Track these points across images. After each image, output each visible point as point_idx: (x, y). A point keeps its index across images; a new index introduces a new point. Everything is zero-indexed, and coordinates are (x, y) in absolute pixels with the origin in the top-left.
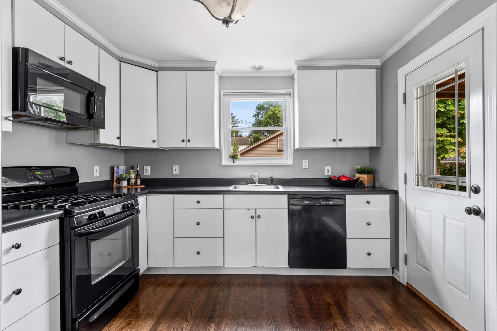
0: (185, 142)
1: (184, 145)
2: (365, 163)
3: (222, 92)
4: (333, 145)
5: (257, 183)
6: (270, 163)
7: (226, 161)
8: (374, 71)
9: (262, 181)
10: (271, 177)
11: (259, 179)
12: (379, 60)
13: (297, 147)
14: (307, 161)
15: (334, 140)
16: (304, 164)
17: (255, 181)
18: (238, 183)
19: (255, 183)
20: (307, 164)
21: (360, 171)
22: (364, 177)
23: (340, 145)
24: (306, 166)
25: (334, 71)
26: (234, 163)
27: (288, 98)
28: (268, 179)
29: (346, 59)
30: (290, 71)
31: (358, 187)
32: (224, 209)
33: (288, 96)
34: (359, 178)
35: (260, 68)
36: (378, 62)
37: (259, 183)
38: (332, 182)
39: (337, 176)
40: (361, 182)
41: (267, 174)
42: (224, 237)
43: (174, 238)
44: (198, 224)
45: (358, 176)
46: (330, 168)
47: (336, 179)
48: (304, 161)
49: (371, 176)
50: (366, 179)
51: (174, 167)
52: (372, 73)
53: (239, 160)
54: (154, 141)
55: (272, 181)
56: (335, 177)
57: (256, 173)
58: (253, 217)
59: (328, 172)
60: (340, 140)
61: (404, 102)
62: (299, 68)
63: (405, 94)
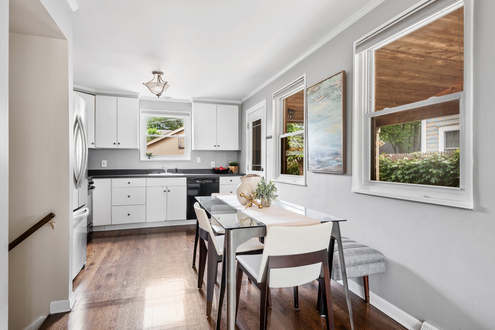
0: (116, 145)
1: (115, 147)
2: (233, 160)
3: (141, 110)
4: (215, 149)
5: (166, 172)
6: (175, 159)
7: (143, 158)
9: (169, 171)
10: (176, 168)
11: (168, 170)
12: (240, 101)
13: (193, 149)
14: (200, 158)
15: (215, 146)
16: (198, 160)
17: (165, 171)
18: (153, 172)
19: (165, 172)
20: (200, 160)
21: (231, 165)
22: (232, 168)
23: (219, 149)
24: (199, 161)
25: (215, 105)
26: (149, 159)
27: (187, 117)
28: (174, 170)
29: (222, 99)
30: (189, 100)
31: (230, 173)
32: (146, 187)
33: (188, 116)
34: (229, 168)
35: (169, 98)
36: (240, 102)
37: (167, 172)
38: (215, 171)
39: (218, 167)
40: (231, 171)
41: (173, 167)
42: (146, 204)
43: (111, 207)
44: (129, 196)
45: (230, 167)
46: (214, 163)
47: (217, 169)
48: (198, 158)
49: (237, 167)
50: (234, 169)
51: (102, 161)
52: (237, 108)
53: (153, 157)
54: (93, 144)
55: (177, 171)
56: (217, 168)
57: (166, 166)
58: (165, 191)
59: (213, 165)
60: (219, 146)
61: (248, 128)
62: (195, 101)
63: (248, 124)
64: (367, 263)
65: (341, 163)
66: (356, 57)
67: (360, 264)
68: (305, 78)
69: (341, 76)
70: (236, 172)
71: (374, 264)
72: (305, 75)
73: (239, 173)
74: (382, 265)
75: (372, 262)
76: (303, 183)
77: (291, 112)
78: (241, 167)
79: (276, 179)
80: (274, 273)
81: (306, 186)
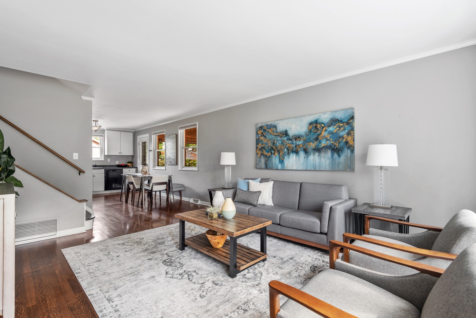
2: (130, 160)
4: (119, 154)
6: (94, 160)
8: (132, 133)
13: (106, 154)
16: (108, 160)
21: (128, 163)
22: (129, 164)
23: (121, 154)
25: (120, 132)
28: (94, 165)
30: (104, 129)
31: (128, 167)
33: (102, 137)
36: (133, 131)
38: (118, 166)
39: (121, 164)
45: (127, 164)
46: (118, 162)
49: (132, 164)
55: (96, 166)
59: (117, 163)
60: (122, 153)
61: (139, 145)
62: (107, 130)
63: (139, 143)
64: (179, 187)
65: (176, 162)
66: (179, 131)
67: (178, 187)
68: (165, 131)
69: (175, 135)
70: (131, 167)
71: (181, 188)
72: (165, 130)
73: (133, 167)
74: (184, 188)
75: (181, 187)
76: (164, 169)
77: (160, 140)
78: (134, 164)
79: (154, 168)
80: (154, 187)
81: (166, 170)
